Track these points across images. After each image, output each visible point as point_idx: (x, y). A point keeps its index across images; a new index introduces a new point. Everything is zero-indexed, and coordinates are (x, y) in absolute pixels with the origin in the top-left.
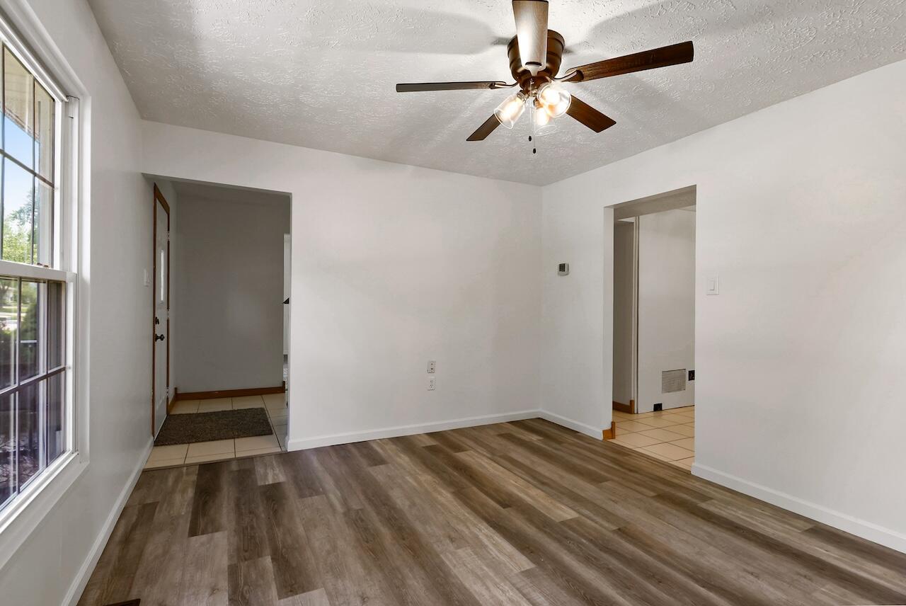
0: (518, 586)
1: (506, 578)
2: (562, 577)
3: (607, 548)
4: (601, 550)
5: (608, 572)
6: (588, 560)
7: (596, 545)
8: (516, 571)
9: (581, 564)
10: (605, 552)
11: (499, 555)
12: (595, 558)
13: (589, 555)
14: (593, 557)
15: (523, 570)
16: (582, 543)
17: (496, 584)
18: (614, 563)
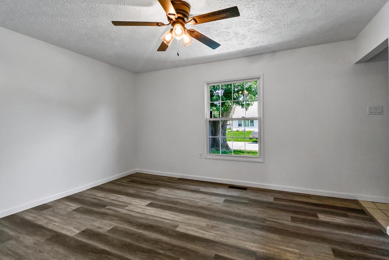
0: (176, 222)
1: (181, 222)
2: (164, 230)
3: (149, 252)
4: (152, 250)
5: (147, 240)
6: (156, 242)
7: (155, 252)
8: (180, 226)
9: (159, 238)
10: (150, 250)
11: (191, 228)
12: (153, 244)
13: (156, 245)
14: (155, 244)
15: (179, 227)
16: (162, 250)
17: (183, 220)
18: (145, 246)
